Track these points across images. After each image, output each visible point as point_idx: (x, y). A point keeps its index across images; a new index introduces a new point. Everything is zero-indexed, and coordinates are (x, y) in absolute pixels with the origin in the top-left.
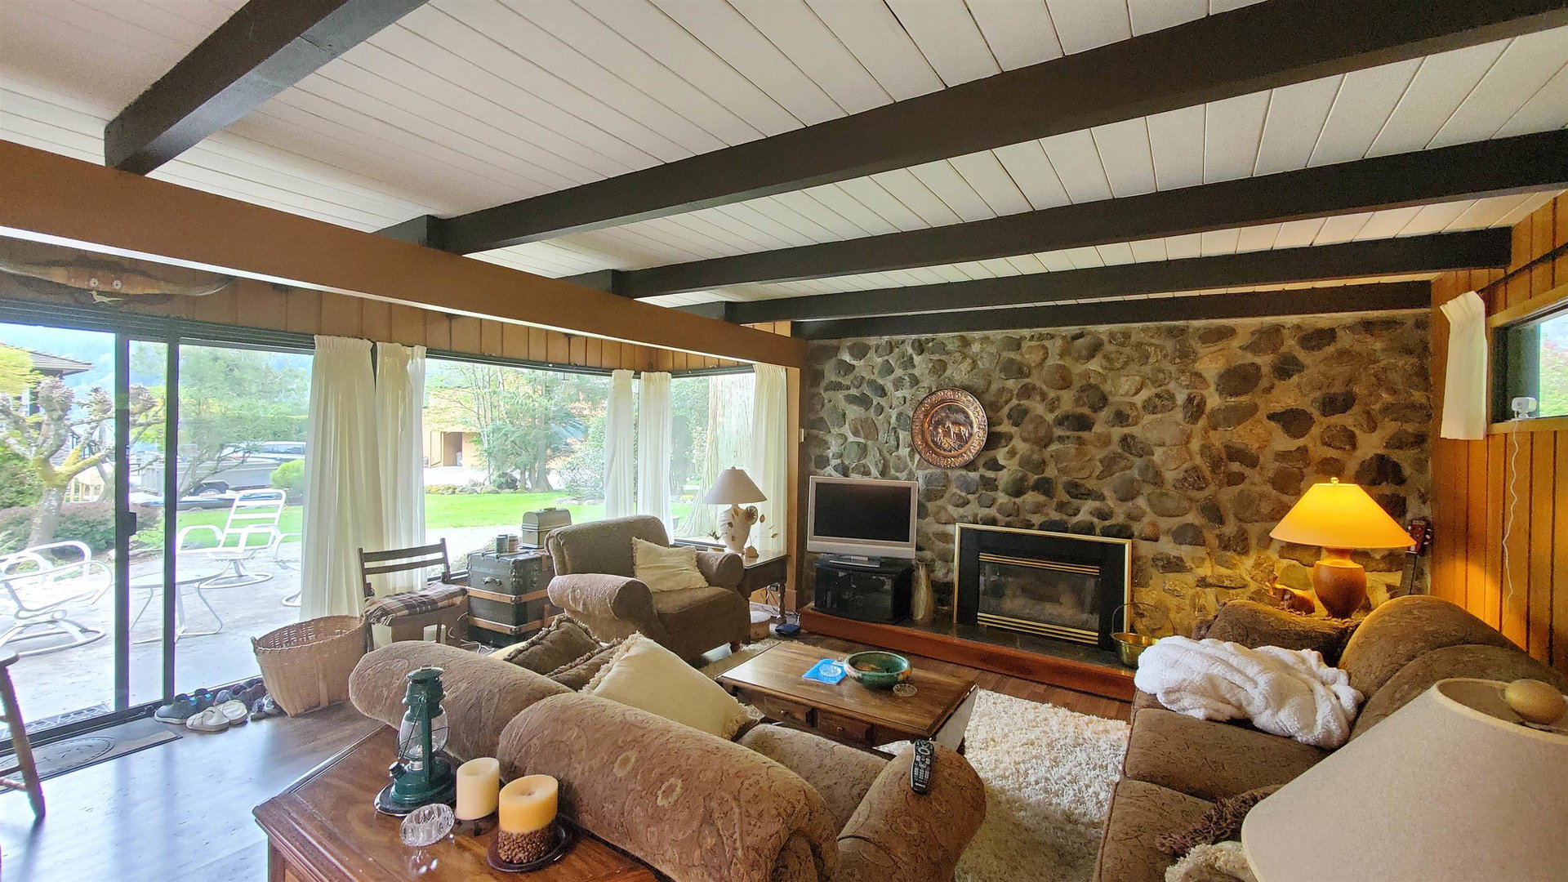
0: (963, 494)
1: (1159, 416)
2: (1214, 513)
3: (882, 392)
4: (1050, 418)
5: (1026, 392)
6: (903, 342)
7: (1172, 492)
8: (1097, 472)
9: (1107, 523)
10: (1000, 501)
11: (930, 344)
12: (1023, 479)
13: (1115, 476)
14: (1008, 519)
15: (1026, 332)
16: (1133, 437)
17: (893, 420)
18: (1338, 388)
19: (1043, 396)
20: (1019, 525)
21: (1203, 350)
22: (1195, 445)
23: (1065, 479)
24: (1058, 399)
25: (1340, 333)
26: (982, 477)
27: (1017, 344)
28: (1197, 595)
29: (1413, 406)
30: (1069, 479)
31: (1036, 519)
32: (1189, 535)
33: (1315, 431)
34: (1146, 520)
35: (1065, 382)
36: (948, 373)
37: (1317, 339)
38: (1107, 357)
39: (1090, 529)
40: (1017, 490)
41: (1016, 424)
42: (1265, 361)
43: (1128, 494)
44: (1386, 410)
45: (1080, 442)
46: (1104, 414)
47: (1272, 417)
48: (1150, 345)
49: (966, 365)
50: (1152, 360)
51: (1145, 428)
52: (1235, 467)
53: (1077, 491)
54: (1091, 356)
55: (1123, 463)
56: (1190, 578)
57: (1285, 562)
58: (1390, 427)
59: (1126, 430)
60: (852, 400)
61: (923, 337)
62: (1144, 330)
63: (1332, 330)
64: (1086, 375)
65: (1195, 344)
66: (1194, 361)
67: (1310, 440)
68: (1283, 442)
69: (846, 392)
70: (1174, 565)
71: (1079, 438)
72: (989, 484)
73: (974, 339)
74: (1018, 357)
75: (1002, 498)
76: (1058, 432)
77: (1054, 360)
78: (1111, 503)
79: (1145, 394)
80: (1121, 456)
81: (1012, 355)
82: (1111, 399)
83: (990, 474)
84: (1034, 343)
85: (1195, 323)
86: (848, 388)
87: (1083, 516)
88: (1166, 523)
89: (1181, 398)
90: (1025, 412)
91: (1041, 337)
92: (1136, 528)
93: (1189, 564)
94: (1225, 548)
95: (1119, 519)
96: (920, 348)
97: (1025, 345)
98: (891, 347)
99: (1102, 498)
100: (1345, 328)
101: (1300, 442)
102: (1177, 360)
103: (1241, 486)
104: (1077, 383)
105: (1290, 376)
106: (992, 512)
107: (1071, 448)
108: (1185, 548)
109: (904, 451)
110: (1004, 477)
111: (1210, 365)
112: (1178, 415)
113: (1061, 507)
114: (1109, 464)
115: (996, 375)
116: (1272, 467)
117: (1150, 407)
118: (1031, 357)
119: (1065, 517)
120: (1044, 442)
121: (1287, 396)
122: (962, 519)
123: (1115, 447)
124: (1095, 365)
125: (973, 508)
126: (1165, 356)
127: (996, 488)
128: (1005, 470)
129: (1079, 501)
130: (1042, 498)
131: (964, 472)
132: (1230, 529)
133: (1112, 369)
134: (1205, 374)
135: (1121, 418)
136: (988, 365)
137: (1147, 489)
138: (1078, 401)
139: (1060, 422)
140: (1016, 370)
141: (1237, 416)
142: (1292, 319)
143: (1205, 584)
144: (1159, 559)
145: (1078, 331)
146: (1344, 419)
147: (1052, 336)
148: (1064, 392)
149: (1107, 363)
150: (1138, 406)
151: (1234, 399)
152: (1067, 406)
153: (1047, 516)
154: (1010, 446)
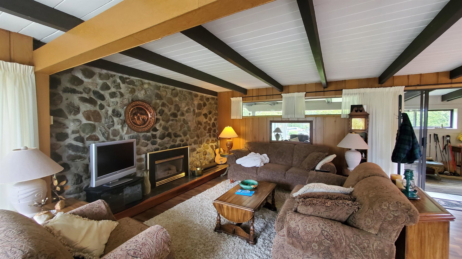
0: (146, 142)
2: (198, 136)
4: (169, 113)
5: (163, 105)
7: (193, 133)
8: (179, 129)
9: (183, 143)
10: (159, 142)
12: (165, 133)
13: (182, 130)
14: (161, 147)
15: (161, 85)
16: (184, 119)
20: (164, 149)
21: (195, 99)
22: (194, 121)
23: (174, 132)
24: (171, 108)
33: (208, 118)
34: (189, 140)
35: (171, 102)
36: (136, 93)
37: (208, 99)
38: (179, 97)
39: (179, 145)
40: (162, 137)
41: (161, 115)
42: (202, 102)
43: (185, 134)
45: (176, 121)
46: (179, 113)
49: (143, 92)
50: (187, 100)
51: (187, 117)
52: (199, 126)
54: (176, 96)
55: (184, 126)
59: (183, 117)
60: (84, 100)
61: (125, 76)
62: (186, 91)
64: (176, 101)
65: (194, 97)
66: (194, 101)
67: (207, 120)
68: (205, 120)
69: (80, 95)
71: (176, 119)
72: (154, 136)
73: (145, 83)
76: (171, 118)
77: (169, 95)
78: (183, 137)
79: (186, 108)
80: (183, 124)
81: (158, 91)
82: (181, 109)
83: (154, 133)
84: (164, 89)
85: (194, 92)
86: (81, 93)
88: (193, 140)
89: (192, 110)
90: (163, 111)
91: (165, 87)
93: (196, 149)
95: (185, 141)
96: (123, 80)
97: (161, 89)
98: (108, 77)
99: (181, 136)
102: (191, 101)
103: (200, 130)
104: (174, 104)
105: (205, 106)
106: (156, 146)
110: (158, 134)
111: (196, 103)
112: (192, 114)
113: (173, 141)
114: (181, 126)
115: (154, 97)
116: (204, 125)
117: (187, 111)
118: (164, 94)
120: (167, 121)
121: (205, 111)
123: (182, 122)
124: (177, 99)
128: (158, 131)
129: (177, 138)
130: (169, 139)
132: (200, 139)
133: (181, 101)
135: (182, 114)
136: (151, 93)
137: (189, 132)
138: (175, 109)
139: (171, 115)
140: (159, 97)
141: (199, 114)
142: (205, 95)
143: (197, 153)
144: (192, 149)
145: (174, 88)
146: (210, 115)
147: (168, 88)
148: (172, 106)
149: (179, 99)
150: (185, 111)
151: (199, 111)
152: (173, 111)
153: (170, 144)
154: (160, 123)
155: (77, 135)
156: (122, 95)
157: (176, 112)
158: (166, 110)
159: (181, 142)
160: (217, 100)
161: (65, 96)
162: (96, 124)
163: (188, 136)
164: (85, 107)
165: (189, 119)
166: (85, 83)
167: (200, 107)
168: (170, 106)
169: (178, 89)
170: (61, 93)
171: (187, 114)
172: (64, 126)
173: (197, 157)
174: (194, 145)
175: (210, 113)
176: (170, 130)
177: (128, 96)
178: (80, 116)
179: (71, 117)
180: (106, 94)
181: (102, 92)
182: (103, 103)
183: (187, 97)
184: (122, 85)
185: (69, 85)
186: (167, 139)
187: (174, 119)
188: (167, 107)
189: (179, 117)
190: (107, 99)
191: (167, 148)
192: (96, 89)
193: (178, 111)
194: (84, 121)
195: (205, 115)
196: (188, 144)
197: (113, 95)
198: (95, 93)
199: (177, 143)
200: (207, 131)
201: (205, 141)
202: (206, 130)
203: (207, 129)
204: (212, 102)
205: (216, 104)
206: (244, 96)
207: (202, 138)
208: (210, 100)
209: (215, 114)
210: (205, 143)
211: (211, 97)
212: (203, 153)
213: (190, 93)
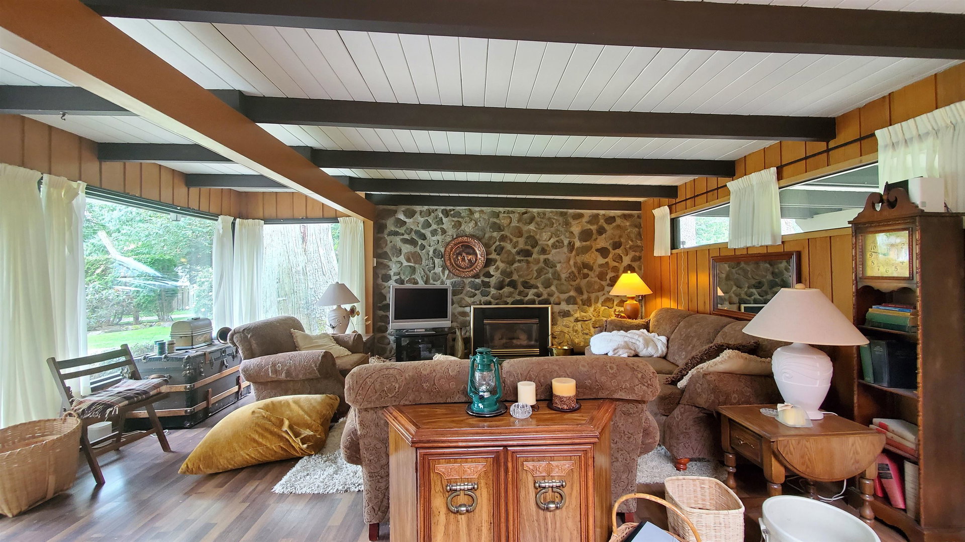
0: (473, 291)
1: (558, 250)
2: (579, 291)
3: (424, 237)
4: (514, 251)
5: (503, 238)
6: (436, 210)
7: (565, 283)
8: (535, 276)
9: (540, 299)
10: (492, 293)
11: (452, 212)
12: (503, 281)
13: (542, 277)
14: (496, 301)
15: (501, 209)
16: (548, 260)
17: (431, 253)
18: (617, 240)
19: (511, 240)
20: (502, 303)
21: (574, 222)
22: (572, 262)
23: (521, 280)
24: (517, 242)
25: (617, 218)
26: (482, 281)
27: (497, 215)
28: (574, 326)
29: (638, 246)
30: (524, 280)
31: (510, 300)
32: (571, 301)
33: (611, 256)
34: (555, 296)
35: (520, 234)
36: (463, 227)
38: (537, 224)
39: (533, 302)
40: (500, 286)
41: (498, 254)
42: (594, 228)
43: (547, 285)
44: (630, 248)
45: (528, 262)
46: (536, 250)
47: (597, 250)
48: (554, 219)
49: (472, 224)
50: (555, 225)
51: (553, 255)
52: (586, 271)
53: (527, 285)
54: (530, 223)
55: (545, 271)
56: (572, 319)
57: (603, 308)
58: (632, 254)
59: (546, 257)
60: (405, 241)
61: (448, 208)
62: (551, 212)
63: (614, 217)
64: (529, 231)
65: (571, 220)
66: (570, 227)
67: (609, 259)
68: (601, 261)
69: (402, 237)
70: (567, 314)
71: (527, 260)
72: (486, 285)
73: (476, 212)
74: (498, 221)
75: (493, 291)
76: (518, 258)
77: (515, 223)
78: (541, 289)
79: (552, 241)
80: (544, 268)
81: (495, 220)
82: (540, 243)
83: (487, 280)
84: (505, 215)
85: (570, 211)
86: (403, 235)
87: (530, 297)
88: (564, 296)
89: (566, 242)
90: (502, 248)
91: (508, 212)
92: (552, 300)
93: (572, 313)
94: (584, 305)
95: (545, 296)
96: (446, 214)
97: (501, 215)
98: (429, 213)
99: (537, 287)
100: (618, 216)
101: (606, 260)
102: (564, 226)
103: (587, 279)
104: (525, 235)
105: (602, 234)
106: (489, 298)
107: (524, 265)
108: (571, 306)
109: (438, 270)
110: (493, 281)
111: (576, 229)
112: (565, 249)
113: (520, 294)
114: (540, 272)
115: (488, 229)
116: (597, 270)
117: (554, 246)
118: (505, 222)
119: (522, 298)
120: (511, 263)
121: (601, 242)
122: (474, 303)
123: (542, 264)
124: (532, 227)
125: (479, 297)
126: (560, 224)
127: (489, 287)
128: (494, 277)
129: (528, 290)
130: (512, 290)
131: (473, 280)
132: (585, 296)
133: (539, 229)
134: (574, 233)
135: (544, 251)
136: (483, 224)
137: (555, 282)
138: (526, 243)
139: (518, 253)
140: (497, 227)
141: (585, 250)
142: (602, 212)
143: (577, 320)
144: (561, 312)
145: (525, 211)
146: (618, 251)
147: (513, 212)
148: (520, 239)
149: (536, 226)
150: (550, 246)
151: (584, 243)
152: (521, 246)
153: (514, 297)
154: (496, 265)
155: (398, 277)
156: (444, 232)
157: (529, 248)
158: (508, 246)
159: (536, 298)
160: (639, 217)
161: (388, 239)
162: (417, 266)
163: (553, 288)
164: (406, 248)
165: (556, 259)
166: (407, 224)
167: (586, 235)
168: (515, 240)
169: (535, 210)
170: (386, 236)
171: (554, 251)
172: (388, 267)
173: (576, 328)
174: (567, 306)
175: (617, 245)
176: (515, 277)
177: (451, 232)
178: (402, 258)
179: (394, 259)
180: (427, 232)
181: (423, 231)
182: (424, 242)
183: (554, 221)
184: (445, 220)
185: (393, 228)
186: (507, 290)
187: (523, 260)
188: (509, 242)
189: (534, 256)
190: (428, 238)
191: (507, 303)
192: (418, 229)
193: (533, 247)
194: (405, 263)
195: (604, 252)
196: (552, 302)
197: (434, 233)
198: (417, 232)
199: (527, 298)
202: (606, 280)
203: (608, 277)
204: (622, 224)
207: (593, 296)
208: (619, 221)
209: (634, 248)
210: (599, 305)
211: (619, 214)
212: (593, 324)
213: (562, 214)
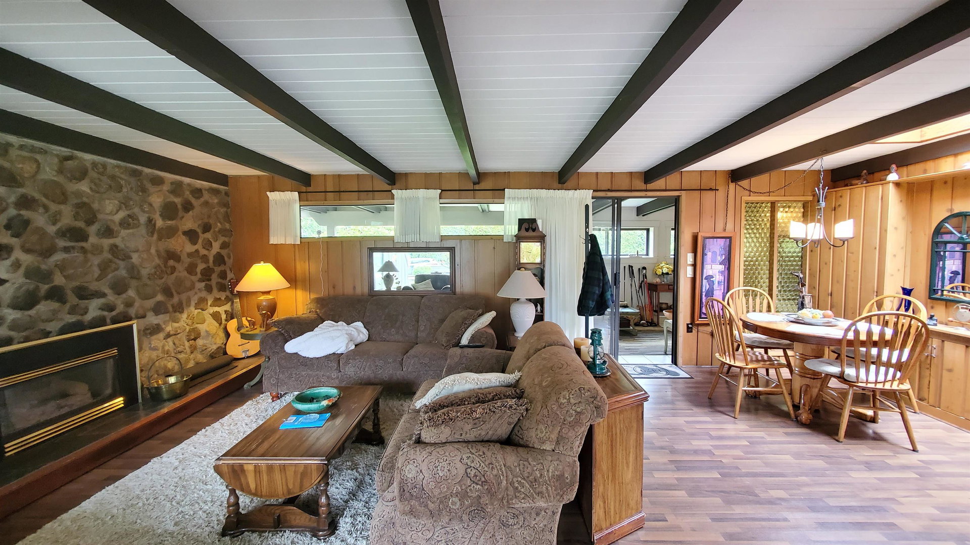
1: (131, 231)
2: (168, 292)
4: (52, 229)
5: (25, 202)
7: (149, 282)
8: (96, 275)
9: (114, 313)
10: (8, 317)
12: (32, 290)
13: (109, 277)
14: (24, 334)
16: (116, 246)
18: (206, 220)
19: (44, 208)
20: (37, 337)
21: (152, 189)
22: (153, 251)
23: (72, 284)
24: (59, 213)
25: (204, 192)
28: (163, 347)
29: (226, 230)
30: (78, 284)
31: (53, 326)
32: (158, 309)
33: (200, 241)
34: (137, 304)
35: (63, 198)
37: (198, 192)
38: (92, 181)
39: (101, 322)
40: (27, 302)
41: (16, 235)
42: (178, 200)
43: (119, 288)
44: (220, 231)
45: (83, 250)
46: (93, 229)
47: (185, 233)
48: (122, 179)
50: (125, 190)
51: (123, 238)
52: (171, 263)
53: (84, 294)
54: (80, 179)
55: (113, 266)
56: (161, 335)
57: (197, 311)
58: (222, 239)
59: (111, 241)
63: (201, 190)
64: (79, 194)
65: (148, 185)
67: (198, 246)
68: (190, 248)
70: (156, 329)
71: (82, 248)
74: (6, 165)
75: (11, 314)
76: (61, 243)
77: (48, 175)
78: (111, 298)
79: (121, 214)
80: (111, 261)
82: (100, 216)
84: (24, 153)
85: (147, 170)
87: (93, 313)
88: (150, 303)
89: (143, 219)
90: (27, 223)
91: (33, 150)
92: (132, 312)
93: (164, 326)
94: (175, 312)
95: (120, 308)
97: (14, 153)
99: (104, 295)
101: (196, 247)
102: (139, 193)
103: (175, 274)
104: (73, 201)
107: (80, 257)
108: (161, 316)
110: (7, 292)
111: (157, 200)
112: (143, 230)
113: (72, 311)
114: (104, 268)
116: (186, 260)
117: (124, 224)
118: (28, 168)
119: (79, 318)
120: (48, 252)
121: (189, 222)
123: (107, 255)
124: (84, 187)
126: (132, 189)
128: (7, 285)
129: (86, 301)
130: (55, 305)
132: (176, 300)
133: (98, 192)
135: (108, 232)
137: (134, 283)
138: (76, 217)
139: (62, 234)
141: (170, 232)
142: (187, 180)
143: (168, 336)
144: (148, 329)
145: (68, 154)
146: (208, 235)
147: (44, 152)
148: (62, 207)
149: (93, 187)
150: (117, 223)
151: (169, 222)
152: (67, 220)
153: (62, 319)
154: (13, 258)
157: (81, 224)
158: (39, 219)
159: (106, 313)
160: (227, 194)
163: (131, 293)
165: (132, 245)
167: (169, 211)
168: (53, 207)
169: (88, 157)
171: (124, 233)
173: (167, 348)
174: (155, 317)
175: (206, 228)
176: (59, 280)
183: (123, 182)
186: (44, 308)
187: (73, 248)
188: (41, 210)
189: (93, 239)
191: (50, 332)
193: (90, 222)
195: (191, 235)
196: (133, 316)
199: (88, 317)
200: (199, 276)
201: (193, 303)
202: (196, 274)
203: (199, 270)
204: (210, 201)
205: (226, 205)
206: (304, 189)
207: (184, 297)
208: (206, 196)
209: (223, 232)
210: (192, 308)
211: (207, 188)
212: (188, 336)
213: (135, 174)
